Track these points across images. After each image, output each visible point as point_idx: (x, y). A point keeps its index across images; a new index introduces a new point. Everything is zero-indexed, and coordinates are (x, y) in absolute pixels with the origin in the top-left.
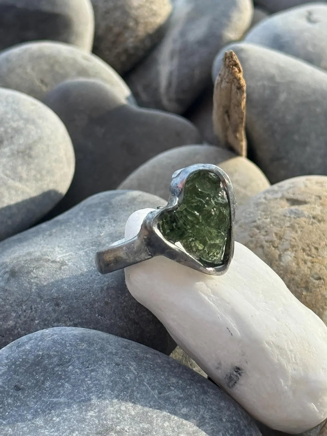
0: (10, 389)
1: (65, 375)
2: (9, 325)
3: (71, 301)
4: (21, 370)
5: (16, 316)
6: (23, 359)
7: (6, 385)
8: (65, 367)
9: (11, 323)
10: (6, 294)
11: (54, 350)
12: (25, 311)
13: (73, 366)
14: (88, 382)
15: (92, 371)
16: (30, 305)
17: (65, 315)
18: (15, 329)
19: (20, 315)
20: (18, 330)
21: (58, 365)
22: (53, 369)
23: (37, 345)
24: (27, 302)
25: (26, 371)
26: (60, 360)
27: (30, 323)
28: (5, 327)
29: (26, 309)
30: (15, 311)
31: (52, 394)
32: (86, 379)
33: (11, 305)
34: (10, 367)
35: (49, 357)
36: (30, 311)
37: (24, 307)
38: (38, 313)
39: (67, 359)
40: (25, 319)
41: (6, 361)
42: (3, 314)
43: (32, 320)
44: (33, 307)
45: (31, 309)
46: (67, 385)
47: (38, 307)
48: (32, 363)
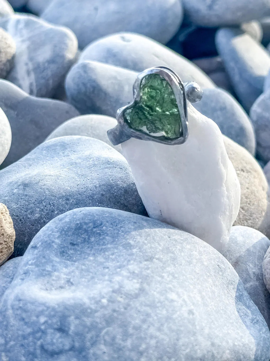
0: (68, 245)
1: (102, 232)
2: (36, 217)
3: (76, 196)
4: (69, 234)
5: (39, 210)
6: (67, 227)
7: (64, 243)
8: (100, 228)
9: (37, 215)
10: (27, 197)
11: (87, 219)
12: (46, 206)
13: (106, 226)
14: (122, 234)
15: (121, 227)
16: (48, 202)
17: (75, 206)
18: (41, 219)
19: (43, 209)
20: (44, 219)
21: (95, 228)
22: (92, 230)
23: (74, 218)
24: (45, 200)
25: (73, 234)
26: (94, 224)
27: (51, 214)
28: (34, 218)
29: (46, 205)
30: (38, 207)
31: (99, 244)
32: (120, 233)
33: (34, 203)
34: (61, 232)
35: (86, 224)
36: (49, 206)
37: (44, 204)
38: (55, 206)
39: (99, 223)
40: (47, 212)
41: (57, 230)
42: (30, 210)
43: (52, 211)
44: (51, 203)
45: (50, 204)
46: (107, 237)
47: (54, 203)
48: (75, 229)
